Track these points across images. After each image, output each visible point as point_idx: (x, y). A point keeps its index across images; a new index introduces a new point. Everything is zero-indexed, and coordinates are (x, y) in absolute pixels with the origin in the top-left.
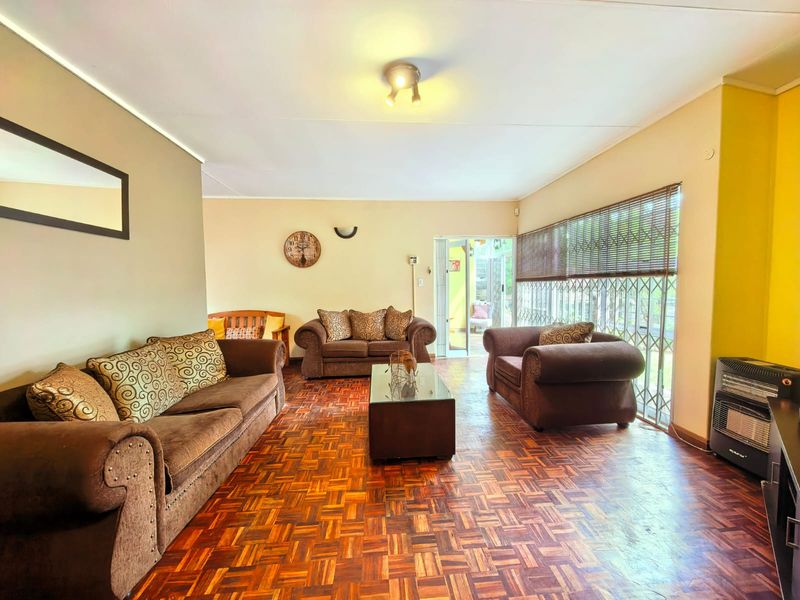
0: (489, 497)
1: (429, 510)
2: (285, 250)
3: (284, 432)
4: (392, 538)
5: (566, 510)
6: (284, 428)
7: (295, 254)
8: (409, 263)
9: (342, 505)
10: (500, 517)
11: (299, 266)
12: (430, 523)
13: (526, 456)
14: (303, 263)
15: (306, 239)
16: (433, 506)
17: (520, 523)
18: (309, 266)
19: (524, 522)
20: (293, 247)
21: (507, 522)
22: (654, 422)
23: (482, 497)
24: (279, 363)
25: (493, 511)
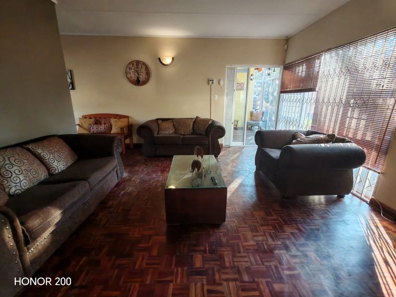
0: (244, 244)
1: (205, 251)
2: (126, 73)
3: (122, 192)
4: (177, 270)
5: (295, 256)
6: (123, 190)
7: (133, 76)
8: (209, 84)
9: (150, 245)
10: (250, 260)
11: (135, 85)
12: (204, 260)
13: (272, 216)
14: (138, 82)
15: (140, 66)
16: (207, 248)
17: (263, 264)
18: (141, 85)
19: (266, 264)
20: (131, 71)
21: (254, 263)
22: (360, 195)
23: (240, 243)
24: (118, 150)
25: (245, 255)
